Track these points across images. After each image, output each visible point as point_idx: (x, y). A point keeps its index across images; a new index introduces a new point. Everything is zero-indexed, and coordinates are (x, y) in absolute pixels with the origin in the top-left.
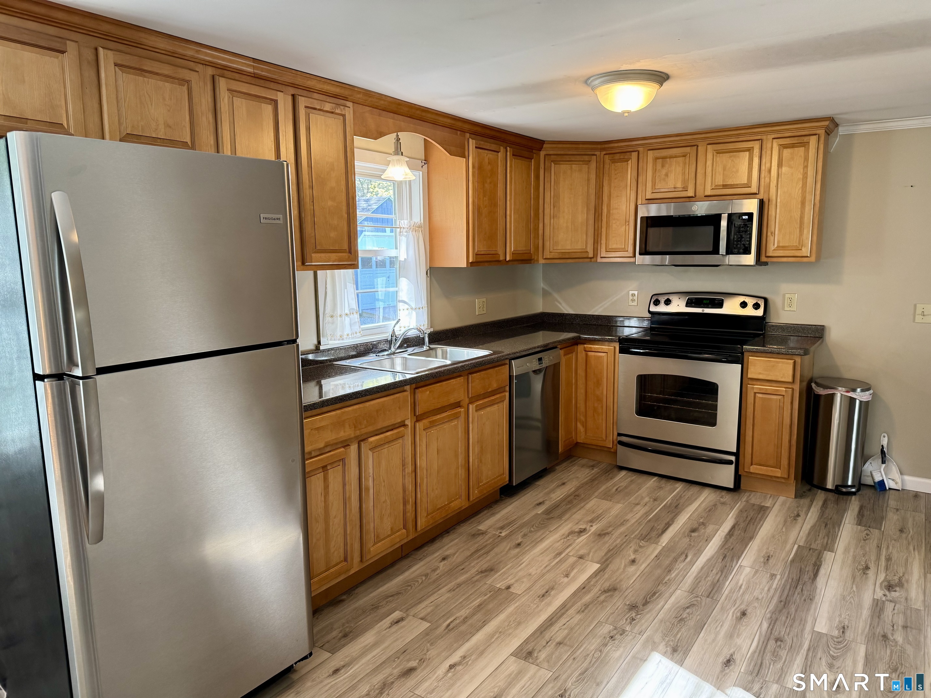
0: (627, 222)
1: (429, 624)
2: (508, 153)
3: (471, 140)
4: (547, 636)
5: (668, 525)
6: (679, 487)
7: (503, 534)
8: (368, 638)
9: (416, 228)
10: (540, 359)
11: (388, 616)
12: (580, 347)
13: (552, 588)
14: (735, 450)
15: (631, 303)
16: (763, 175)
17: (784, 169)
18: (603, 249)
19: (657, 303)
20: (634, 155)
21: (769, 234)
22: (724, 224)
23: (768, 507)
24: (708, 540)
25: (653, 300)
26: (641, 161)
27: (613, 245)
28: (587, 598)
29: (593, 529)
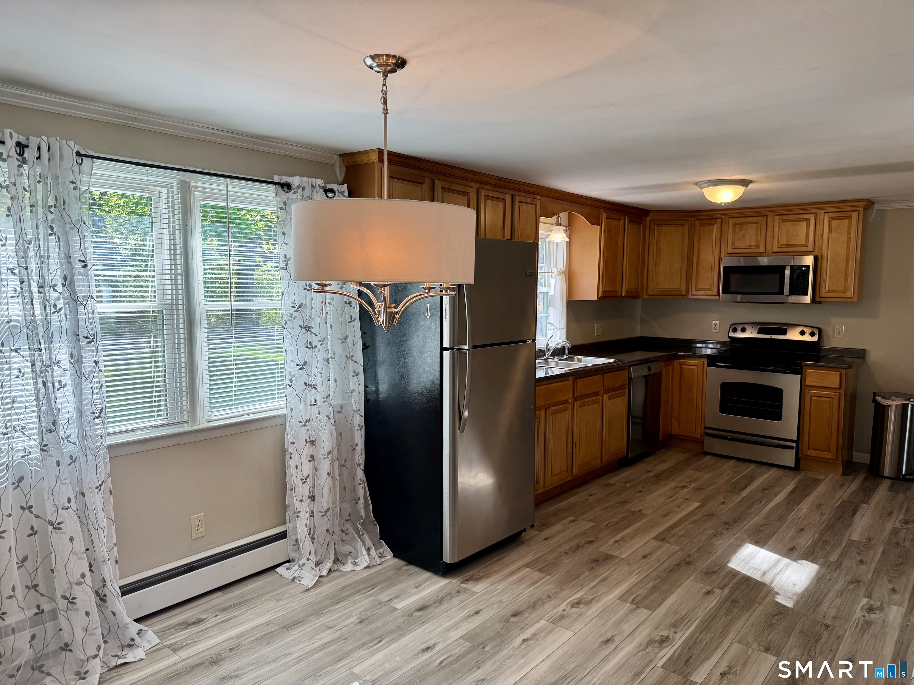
0: (713, 269)
1: (594, 524)
2: (626, 220)
3: (604, 213)
4: (673, 532)
5: (746, 487)
6: (753, 466)
7: (628, 486)
8: (558, 527)
9: (561, 272)
10: (649, 368)
11: (567, 518)
12: (676, 362)
13: (670, 513)
14: (795, 438)
15: (714, 331)
16: (817, 238)
17: (833, 234)
18: (694, 289)
19: (735, 330)
20: (719, 221)
21: (822, 281)
22: (787, 272)
23: (820, 480)
24: (776, 495)
25: (731, 329)
26: (723, 226)
27: (701, 286)
28: (695, 518)
29: (692, 486)
